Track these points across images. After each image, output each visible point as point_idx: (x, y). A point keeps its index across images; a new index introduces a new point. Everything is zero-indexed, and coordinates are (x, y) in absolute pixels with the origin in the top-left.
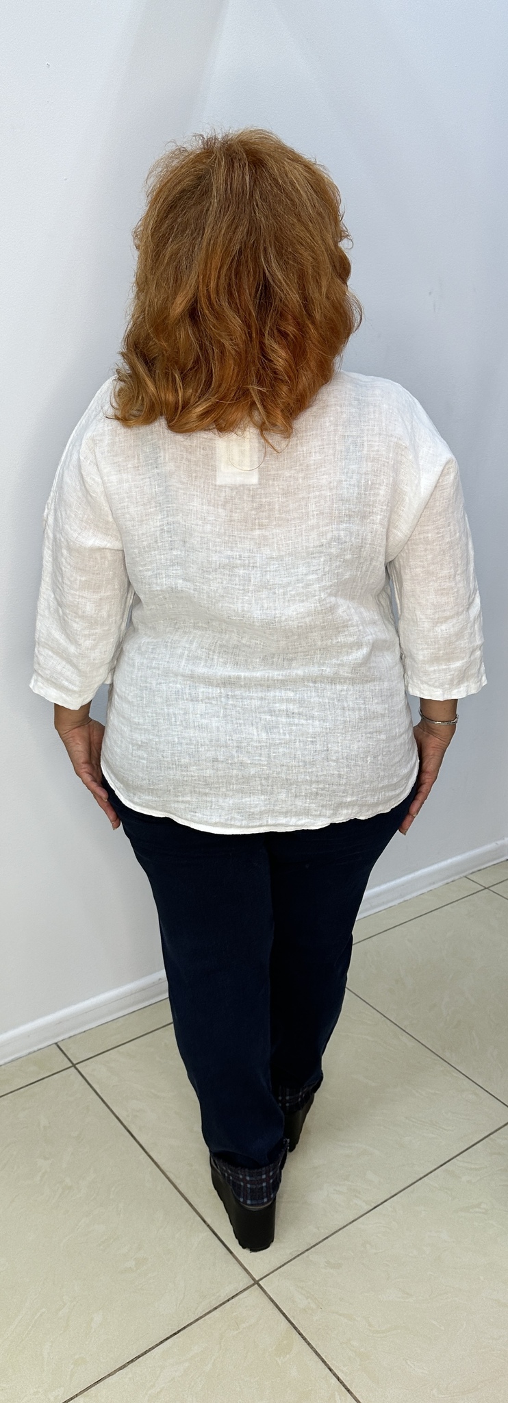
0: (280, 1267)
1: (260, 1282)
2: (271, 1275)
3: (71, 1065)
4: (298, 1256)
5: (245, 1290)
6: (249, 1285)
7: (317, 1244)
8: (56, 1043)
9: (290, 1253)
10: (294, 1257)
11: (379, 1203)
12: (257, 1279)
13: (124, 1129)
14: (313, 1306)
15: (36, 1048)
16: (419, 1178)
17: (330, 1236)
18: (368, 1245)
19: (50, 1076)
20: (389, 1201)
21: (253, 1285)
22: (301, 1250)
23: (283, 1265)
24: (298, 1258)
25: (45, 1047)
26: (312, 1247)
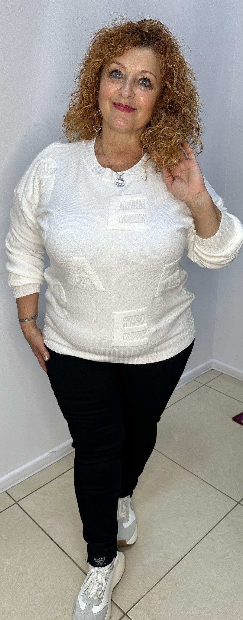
0: (136, 604)
2: (132, 609)
3: (15, 503)
4: (144, 596)
6: (122, 616)
7: (153, 588)
8: (6, 491)
9: (140, 595)
10: (142, 597)
11: (179, 560)
12: (125, 613)
16: (196, 543)
17: (158, 582)
18: (178, 585)
20: (184, 558)
21: (125, 616)
22: (145, 592)
23: (137, 602)
24: (144, 597)
26: (150, 590)
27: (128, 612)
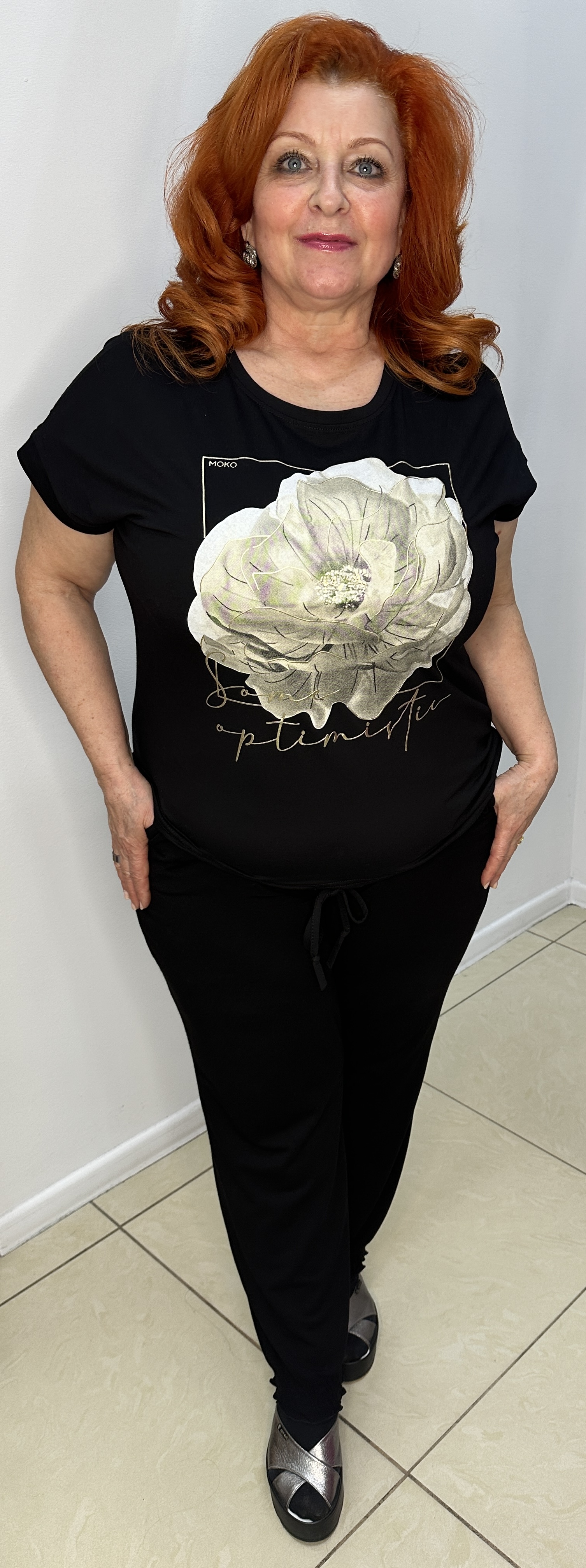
0: (431, 1449)
1: (411, 1473)
2: (422, 1462)
3: (116, 1227)
4: (448, 1431)
5: (396, 1486)
6: (400, 1478)
7: (465, 1415)
8: (91, 1202)
9: (438, 1430)
10: (442, 1434)
11: (525, 1348)
12: (407, 1470)
13: (200, 1300)
14: (481, 1492)
15: (66, 1212)
17: (478, 1402)
18: (526, 1404)
19: (92, 1246)
20: (537, 1343)
21: (404, 1478)
22: (449, 1425)
23: (434, 1446)
24: (448, 1435)
25: (79, 1209)
26: (460, 1418)
27: (412, 1469)
